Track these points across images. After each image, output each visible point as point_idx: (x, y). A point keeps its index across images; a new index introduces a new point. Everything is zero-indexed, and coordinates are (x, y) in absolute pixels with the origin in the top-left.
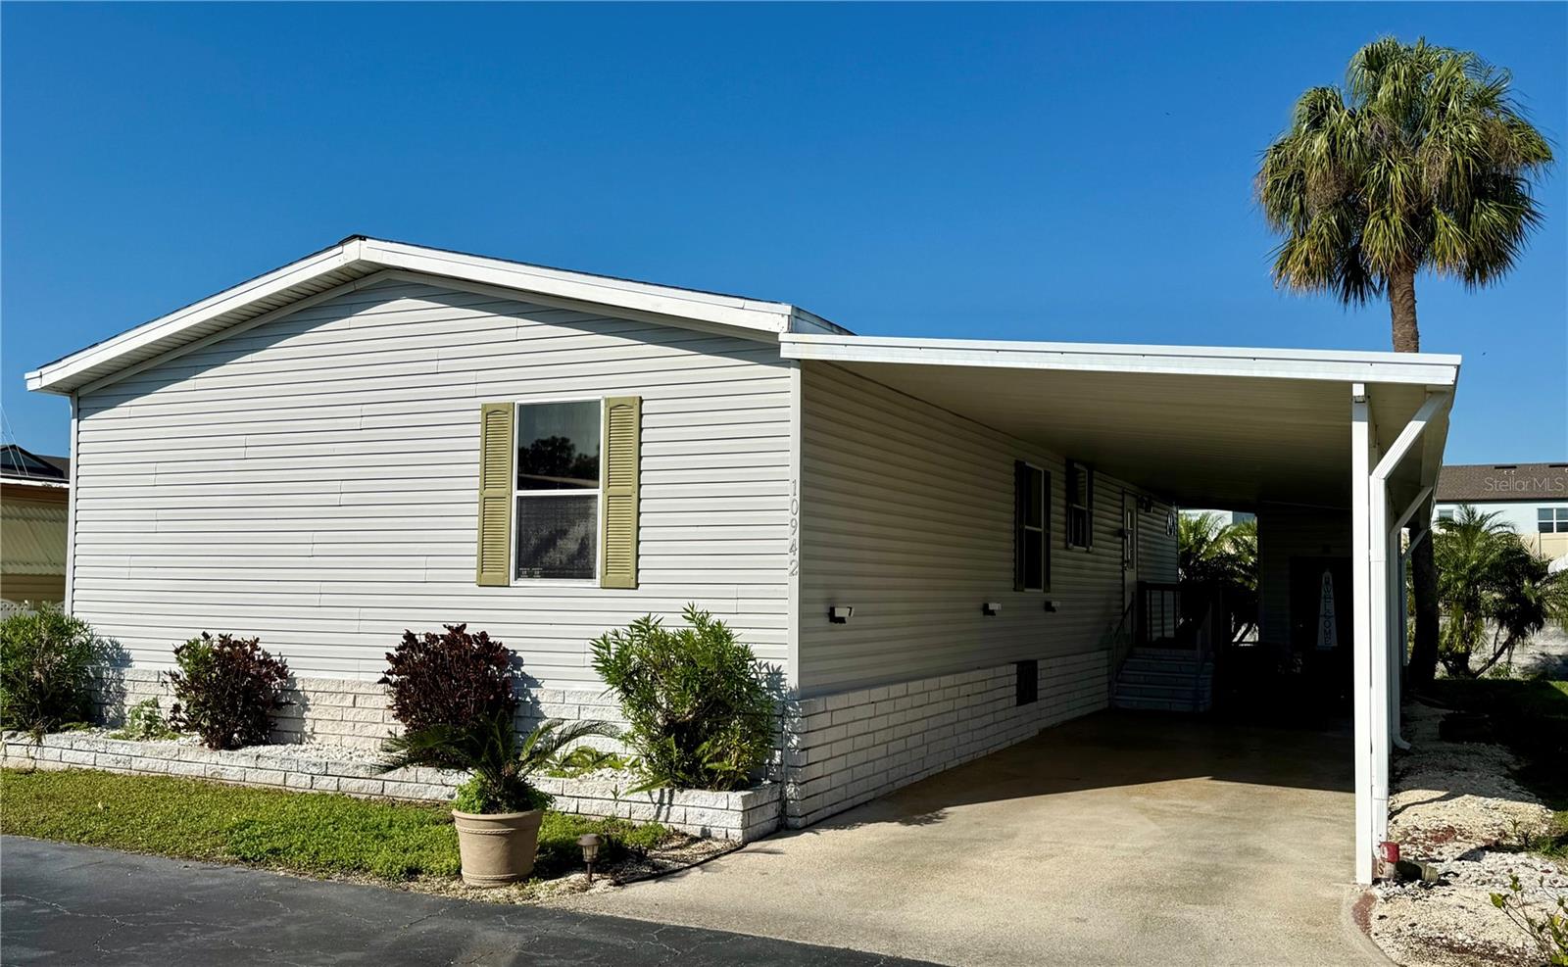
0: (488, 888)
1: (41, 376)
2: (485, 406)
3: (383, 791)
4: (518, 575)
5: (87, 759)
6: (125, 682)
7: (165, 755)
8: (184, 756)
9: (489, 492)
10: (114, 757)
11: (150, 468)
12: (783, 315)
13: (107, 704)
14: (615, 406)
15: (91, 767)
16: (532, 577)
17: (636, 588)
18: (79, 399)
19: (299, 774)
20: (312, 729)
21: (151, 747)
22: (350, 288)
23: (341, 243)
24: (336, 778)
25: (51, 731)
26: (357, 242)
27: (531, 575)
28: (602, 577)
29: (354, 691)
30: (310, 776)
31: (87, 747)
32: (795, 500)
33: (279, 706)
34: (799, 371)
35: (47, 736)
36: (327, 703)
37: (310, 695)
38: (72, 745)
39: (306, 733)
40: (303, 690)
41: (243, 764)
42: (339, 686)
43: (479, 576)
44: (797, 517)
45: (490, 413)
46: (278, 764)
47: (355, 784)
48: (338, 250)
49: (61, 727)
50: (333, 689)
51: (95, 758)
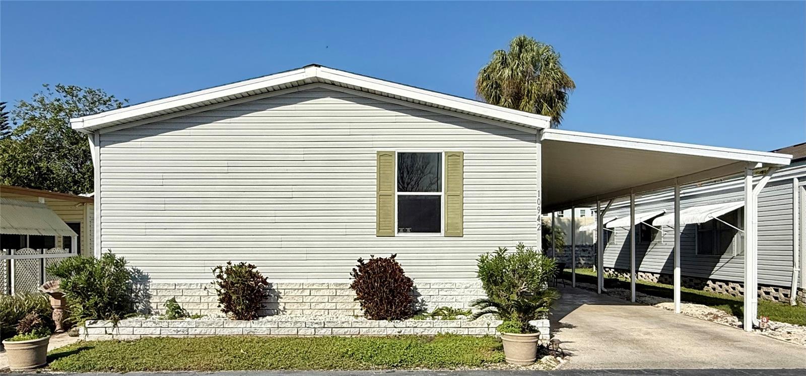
0: (530, 365)
1: (83, 121)
2: (378, 153)
3: (359, 333)
4: (399, 231)
5: (154, 331)
6: (150, 290)
7: (213, 326)
8: (227, 325)
9: (382, 192)
10: (175, 329)
11: (160, 176)
12: (547, 121)
13: (137, 302)
14: (450, 155)
15: (158, 336)
16: (406, 232)
17: (462, 237)
18: (100, 135)
19: (306, 328)
20: (284, 308)
21: (202, 322)
22: (296, 90)
23: (304, 67)
24: (330, 329)
25: (122, 318)
26: (314, 68)
27: (405, 231)
28: (445, 232)
29: (310, 288)
30: (314, 329)
31: (154, 325)
32: (539, 199)
33: (266, 297)
34: (540, 145)
35: (120, 321)
36: (292, 294)
37: (282, 291)
38: (141, 325)
39: (280, 310)
40: (277, 289)
41: (270, 326)
42: (300, 286)
43: (378, 232)
44: (540, 206)
45: (380, 155)
46: (293, 325)
47: (342, 331)
48: (303, 70)
49: (125, 316)
50: (297, 287)
51: (161, 331)
